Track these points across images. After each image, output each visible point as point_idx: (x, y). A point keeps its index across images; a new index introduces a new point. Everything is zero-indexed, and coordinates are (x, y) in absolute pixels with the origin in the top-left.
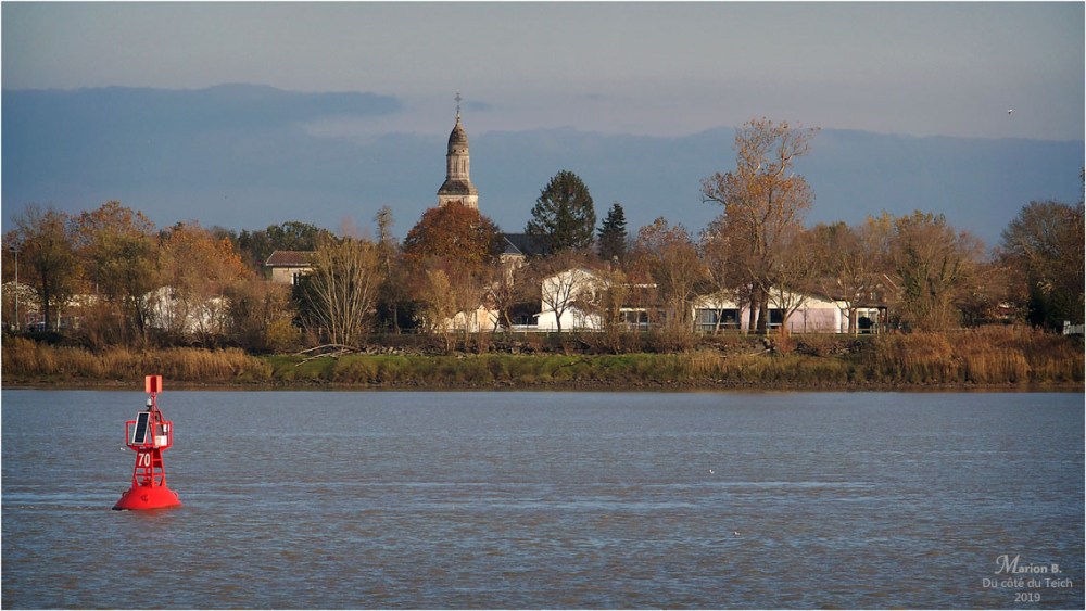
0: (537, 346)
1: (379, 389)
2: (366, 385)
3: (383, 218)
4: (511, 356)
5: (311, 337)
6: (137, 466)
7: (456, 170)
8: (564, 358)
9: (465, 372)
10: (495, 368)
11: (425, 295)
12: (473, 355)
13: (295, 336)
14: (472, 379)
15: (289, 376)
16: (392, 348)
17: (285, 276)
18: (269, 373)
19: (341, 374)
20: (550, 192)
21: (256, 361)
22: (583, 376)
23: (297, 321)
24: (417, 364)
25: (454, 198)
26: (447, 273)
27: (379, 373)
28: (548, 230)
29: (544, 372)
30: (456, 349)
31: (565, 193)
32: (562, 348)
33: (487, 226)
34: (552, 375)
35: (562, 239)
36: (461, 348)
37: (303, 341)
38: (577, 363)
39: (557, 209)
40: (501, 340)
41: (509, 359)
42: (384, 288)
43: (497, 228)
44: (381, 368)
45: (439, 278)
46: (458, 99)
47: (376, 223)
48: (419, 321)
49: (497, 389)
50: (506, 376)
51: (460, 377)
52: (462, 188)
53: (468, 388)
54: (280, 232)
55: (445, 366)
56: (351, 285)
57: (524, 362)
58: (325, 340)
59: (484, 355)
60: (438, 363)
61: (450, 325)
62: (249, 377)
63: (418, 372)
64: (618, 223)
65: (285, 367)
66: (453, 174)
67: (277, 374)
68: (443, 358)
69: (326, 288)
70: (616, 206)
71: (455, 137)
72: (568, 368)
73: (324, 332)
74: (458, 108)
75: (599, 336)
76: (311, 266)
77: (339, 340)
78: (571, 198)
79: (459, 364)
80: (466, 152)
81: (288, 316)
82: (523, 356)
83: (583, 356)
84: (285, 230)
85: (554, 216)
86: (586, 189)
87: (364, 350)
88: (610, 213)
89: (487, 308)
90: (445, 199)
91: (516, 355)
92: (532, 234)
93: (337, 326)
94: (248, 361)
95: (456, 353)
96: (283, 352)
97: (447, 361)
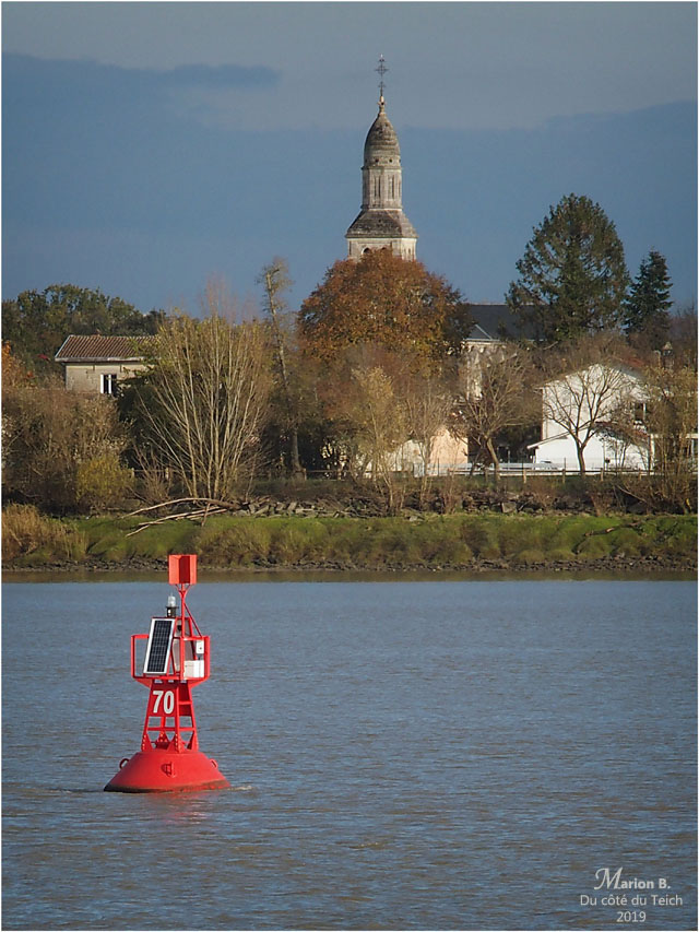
0: (545, 499)
1: (274, 577)
2: (252, 568)
3: (272, 279)
4: (501, 516)
5: (154, 486)
6: (150, 712)
7: (379, 194)
8: (594, 522)
9: (422, 544)
10: (475, 537)
11: (350, 411)
12: (435, 514)
13: (125, 483)
14: (436, 560)
15: (116, 553)
16: (293, 505)
17: (90, 379)
18: (82, 547)
19: (208, 550)
20: (549, 230)
21: (59, 528)
22: (628, 552)
23: (128, 457)
24: (339, 531)
25: (377, 243)
26: (389, 371)
27: (273, 548)
28: (545, 299)
29: (559, 545)
30: (407, 506)
31: (576, 233)
32: (589, 503)
33: (438, 291)
34: (574, 551)
35: (570, 314)
36: (415, 506)
37: (140, 493)
38: (616, 528)
39: (561, 261)
40: (483, 489)
41: (497, 522)
42: (276, 399)
43: (456, 295)
44: (276, 538)
45: (376, 382)
46: (382, 70)
47: (262, 286)
48: (335, 457)
49: (477, 577)
50: (493, 552)
51: (414, 553)
52: (389, 226)
53: (427, 574)
54: (39, 304)
55: (386, 534)
56: (223, 393)
57: (525, 527)
58: (177, 491)
59: (454, 517)
60: (376, 529)
61: (394, 461)
62: (47, 555)
63: (338, 545)
64: (657, 285)
65: (110, 536)
66: (373, 200)
67: (94, 550)
68: (383, 521)
69: (179, 400)
70: (654, 256)
71: (376, 137)
72: (601, 538)
73: (176, 478)
74: (382, 85)
75: (655, 482)
76: (146, 362)
77: (202, 489)
78: (585, 243)
79: (411, 531)
80: (396, 162)
81: (115, 447)
82: (523, 517)
83: (627, 516)
84: (49, 298)
85: (556, 273)
86: (612, 227)
87: (246, 507)
88: (643, 268)
89: (455, 434)
90: (359, 246)
91: (511, 516)
92: (517, 305)
93: (198, 466)
94: (44, 528)
95: (406, 511)
96: (105, 511)
97: (390, 527)
